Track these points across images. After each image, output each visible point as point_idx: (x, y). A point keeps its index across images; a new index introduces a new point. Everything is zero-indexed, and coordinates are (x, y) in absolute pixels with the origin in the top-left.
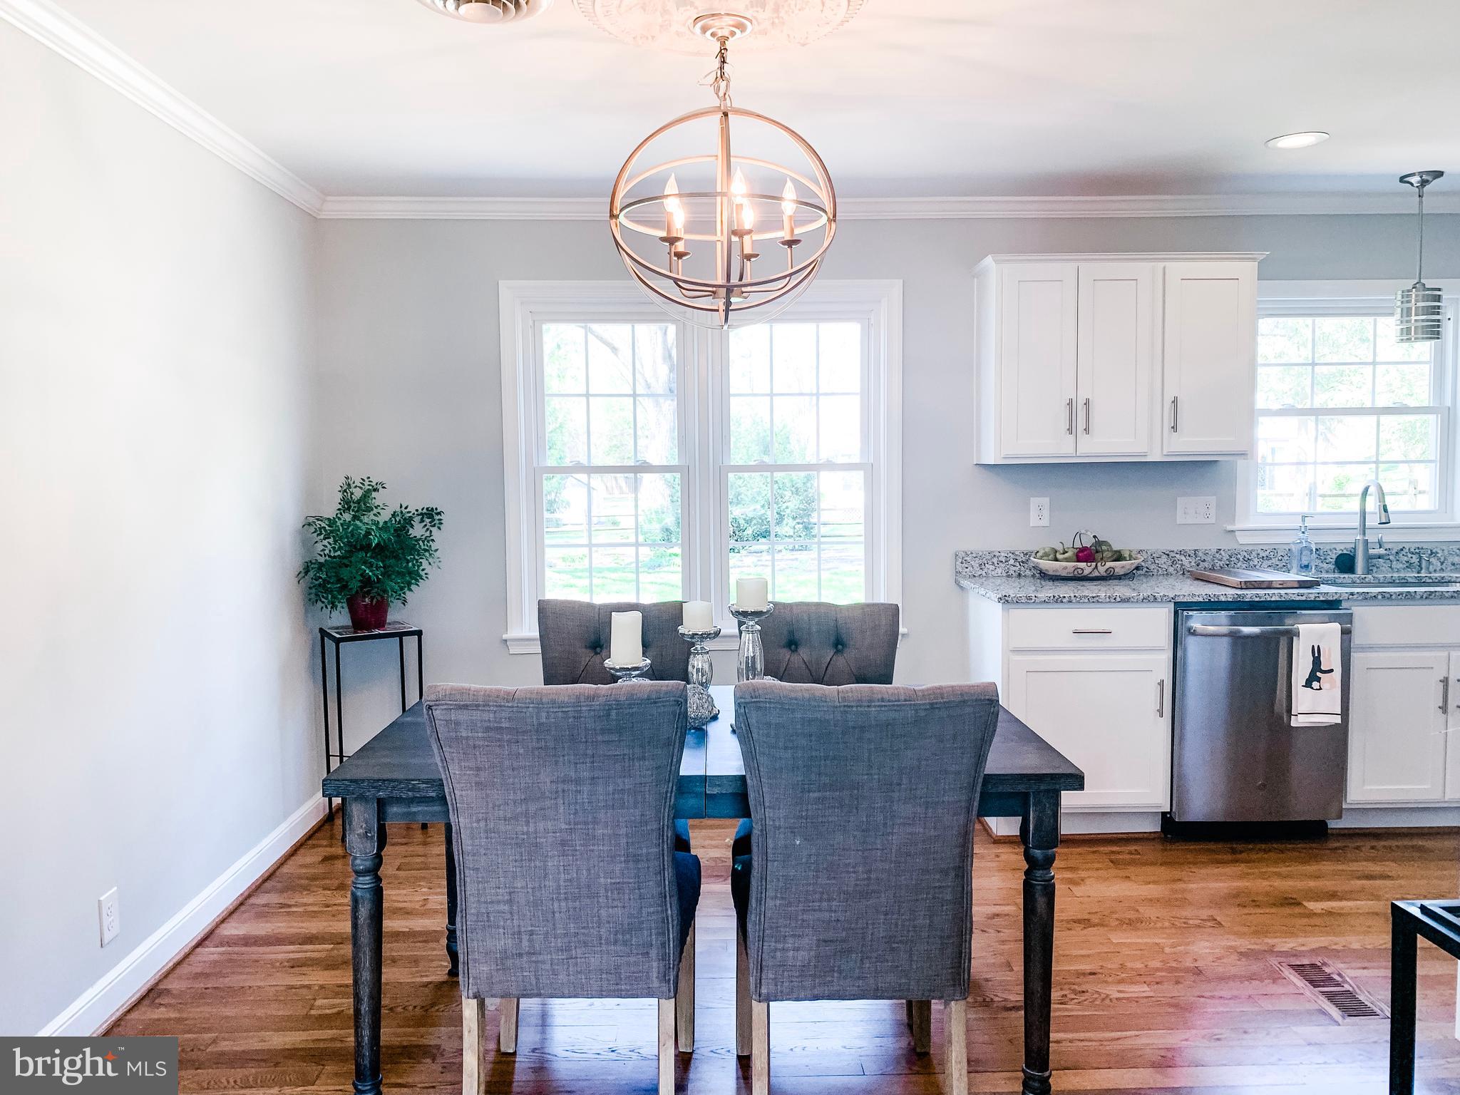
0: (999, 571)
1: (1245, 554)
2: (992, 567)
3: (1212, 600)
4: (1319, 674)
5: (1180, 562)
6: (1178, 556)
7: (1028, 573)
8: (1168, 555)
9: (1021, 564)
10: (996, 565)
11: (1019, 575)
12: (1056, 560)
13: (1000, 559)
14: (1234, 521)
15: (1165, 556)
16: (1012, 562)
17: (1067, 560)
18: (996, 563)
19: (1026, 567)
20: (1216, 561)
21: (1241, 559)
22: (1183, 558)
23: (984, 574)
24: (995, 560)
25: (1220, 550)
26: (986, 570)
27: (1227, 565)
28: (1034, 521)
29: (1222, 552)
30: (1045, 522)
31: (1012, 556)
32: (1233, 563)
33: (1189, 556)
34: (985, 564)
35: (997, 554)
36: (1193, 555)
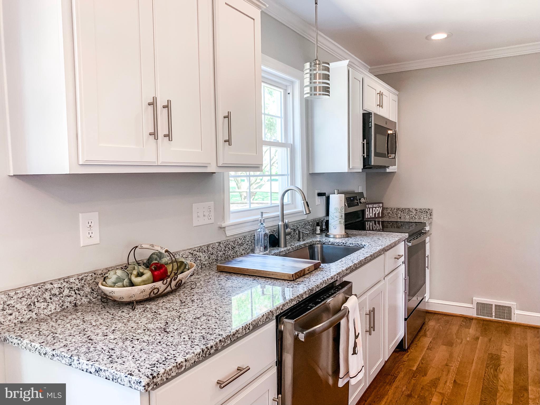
0: (52, 307)
1: (232, 243)
2: (43, 305)
4: (356, 341)
5: (199, 258)
6: (198, 253)
7: (85, 300)
8: (192, 254)
9: (77, 291)
10: (50, 301)
11: (75, 305)
12: (132, 284)
13: (53, 292)
14: (224, 219)
16: (66, 292)
17: (145, 283)
18: (48, 298)
19: (82, 294)
20: (219, 252)
21: (231, 248)
22: (201, 254)
23: (34, 316)
24: (47, 295)
25: (220, 243)
26: (36, 311)
27: (224, 254)
28: (84, 240)
30: (96, 239)
31: (67, 285)
32: (226, 252)
34: (34, 303)
35: (49, 286)
36: (206, 251)
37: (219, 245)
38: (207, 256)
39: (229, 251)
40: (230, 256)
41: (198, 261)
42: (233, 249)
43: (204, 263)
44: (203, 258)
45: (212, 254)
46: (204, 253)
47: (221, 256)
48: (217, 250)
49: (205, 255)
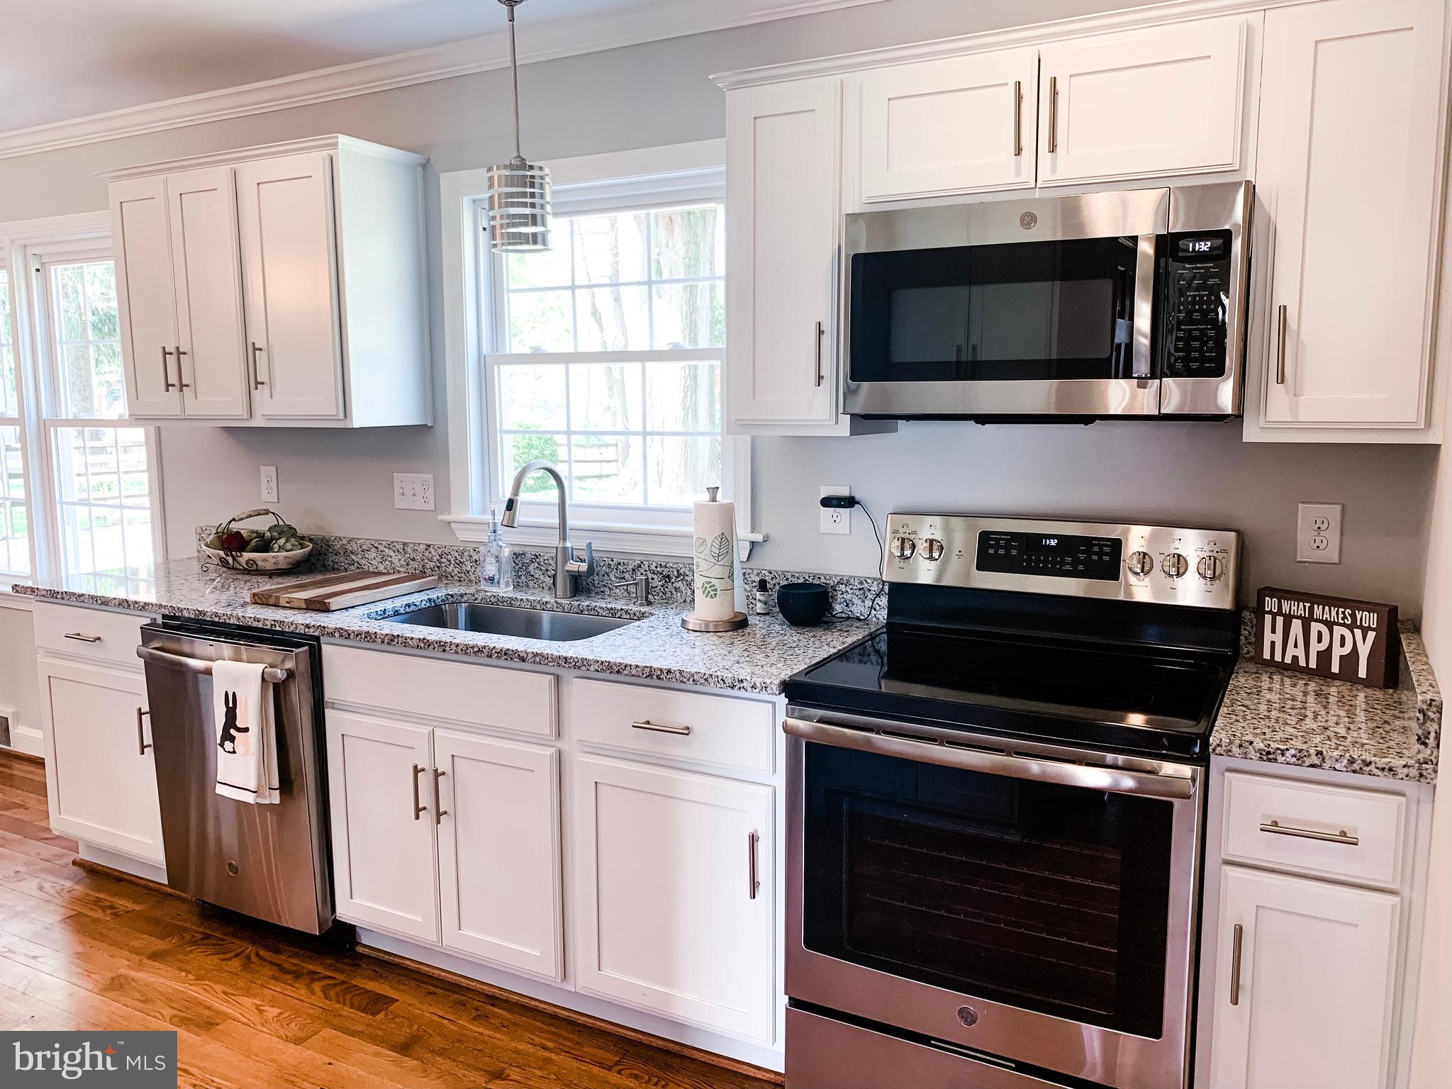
1: (456, 554)
3: (177, 615)
4: (233, 731)
6: (386, 550)
8: (377, 548)
14: (450, 512)
15: (373, 550)
20: (426, 561)
21: (452, 562)
22: (392, 554)
25: (429, 546)
27: (438, 567)
29: (431, 549)
32: (444, 565)
33: (398, 552)
36: (401, 550)
37: (427, 549)
38: (403, 559)
39: (450, 565)
40: (452, 576)
41: (387, 562)
42: (458, 565)
43: (398, 569)
44: (395, 560)
45: (412, 560)
46: (397, 554)
47: (431, 568)
48: (423, 555)
49: (400, 557)
